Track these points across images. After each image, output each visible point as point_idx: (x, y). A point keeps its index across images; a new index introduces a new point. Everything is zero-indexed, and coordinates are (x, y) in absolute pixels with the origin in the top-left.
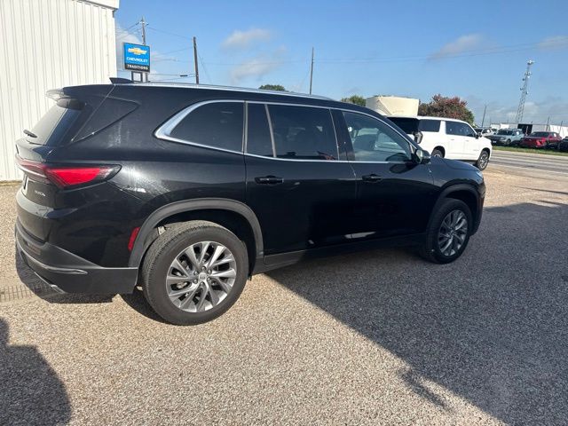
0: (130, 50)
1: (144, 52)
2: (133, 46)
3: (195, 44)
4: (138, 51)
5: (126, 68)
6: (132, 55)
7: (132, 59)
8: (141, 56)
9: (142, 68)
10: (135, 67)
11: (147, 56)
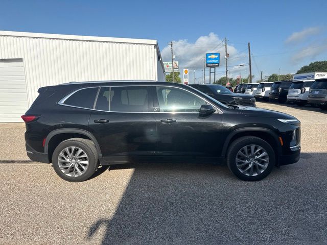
0: (209, 57)
1: (217, 56)
2: (210, 54)
3: (249, 47)
4: (214, 56)
5: (207, 66)
6: (211, 59)
7: (210, 61)
8: (215, 59)
9: (215, 65)
10: (212, 65)
11: (218, 58)
